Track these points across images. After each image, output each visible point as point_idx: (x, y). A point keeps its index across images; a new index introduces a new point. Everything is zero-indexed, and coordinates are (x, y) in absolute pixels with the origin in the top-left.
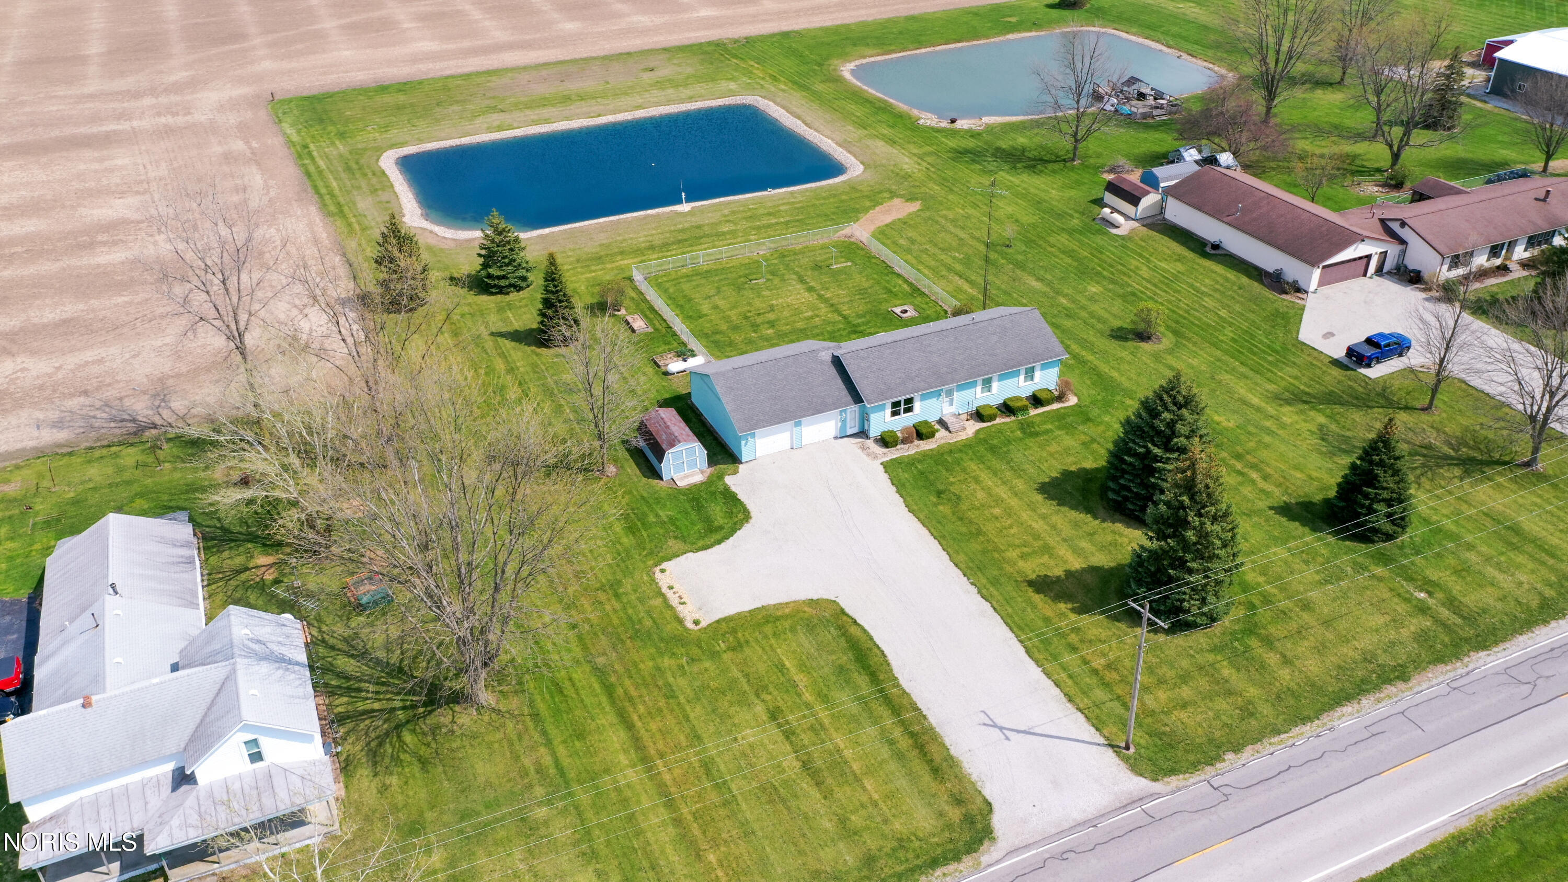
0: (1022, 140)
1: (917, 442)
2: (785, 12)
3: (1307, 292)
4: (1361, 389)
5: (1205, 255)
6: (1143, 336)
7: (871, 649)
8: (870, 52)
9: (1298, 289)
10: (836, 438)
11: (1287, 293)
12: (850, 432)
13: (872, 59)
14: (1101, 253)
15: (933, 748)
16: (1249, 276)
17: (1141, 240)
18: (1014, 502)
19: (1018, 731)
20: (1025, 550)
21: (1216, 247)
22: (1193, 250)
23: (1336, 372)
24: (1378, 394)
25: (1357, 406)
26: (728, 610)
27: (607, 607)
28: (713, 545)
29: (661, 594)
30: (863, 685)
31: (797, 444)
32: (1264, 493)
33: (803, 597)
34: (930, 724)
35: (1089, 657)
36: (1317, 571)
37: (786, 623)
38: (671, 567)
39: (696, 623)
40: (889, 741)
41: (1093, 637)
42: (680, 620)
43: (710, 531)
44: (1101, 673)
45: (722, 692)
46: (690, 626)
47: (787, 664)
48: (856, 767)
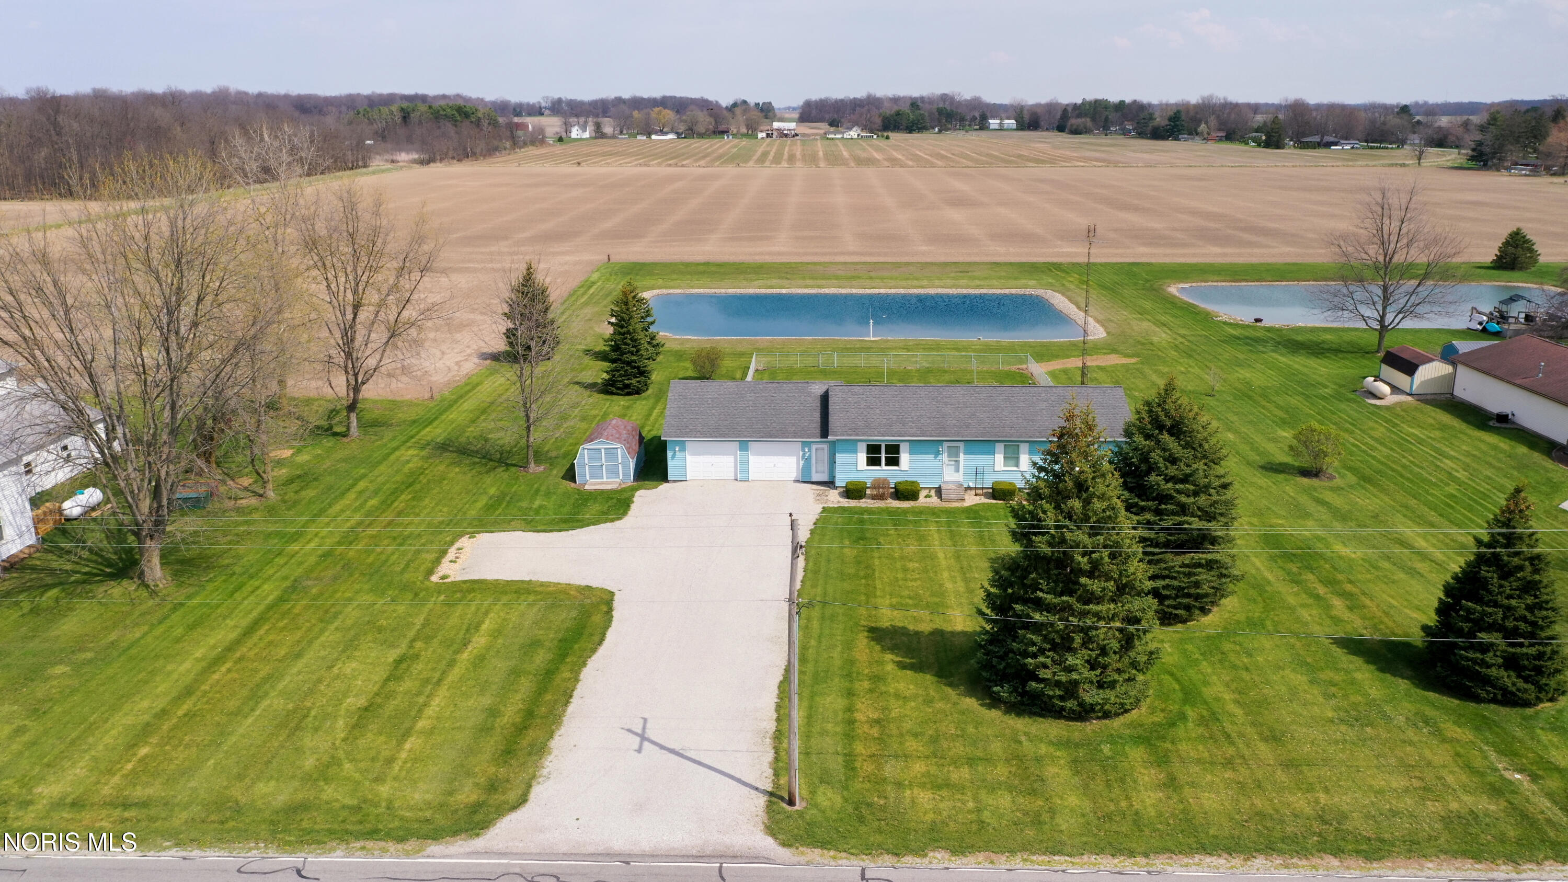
1: (890, 500)
5: (1483, 427)
10: (797, 481)
12: (815, 478)
14: (1334, 413)
15: (534, 733)
16: (1533, 448)
17: (1403, 410)
18: (945, 561)
19: (663, 747)
20: (909, 601)
21: (1503, 418)
22: (1469, 422)
26: (490, 576)
27: (378, 549)
28: (551, 531)
29: (444, 553)
30: (538, 662)
31: (742, 476)
32: (1336, 620)
33: (584, 583)
34: (564, 711)
35: (859, 706)
36: (1336, 709)
37: (531, 598)
38: (484, 538)
39: (443, 578)
40: (493, 712)
41: (892, 691)
42: (430, 572)
43: (565, 521)
44: (857, 724)
45: (380, 630)
46: (434, 578)
47: (484, 627)
48: (421, 724)
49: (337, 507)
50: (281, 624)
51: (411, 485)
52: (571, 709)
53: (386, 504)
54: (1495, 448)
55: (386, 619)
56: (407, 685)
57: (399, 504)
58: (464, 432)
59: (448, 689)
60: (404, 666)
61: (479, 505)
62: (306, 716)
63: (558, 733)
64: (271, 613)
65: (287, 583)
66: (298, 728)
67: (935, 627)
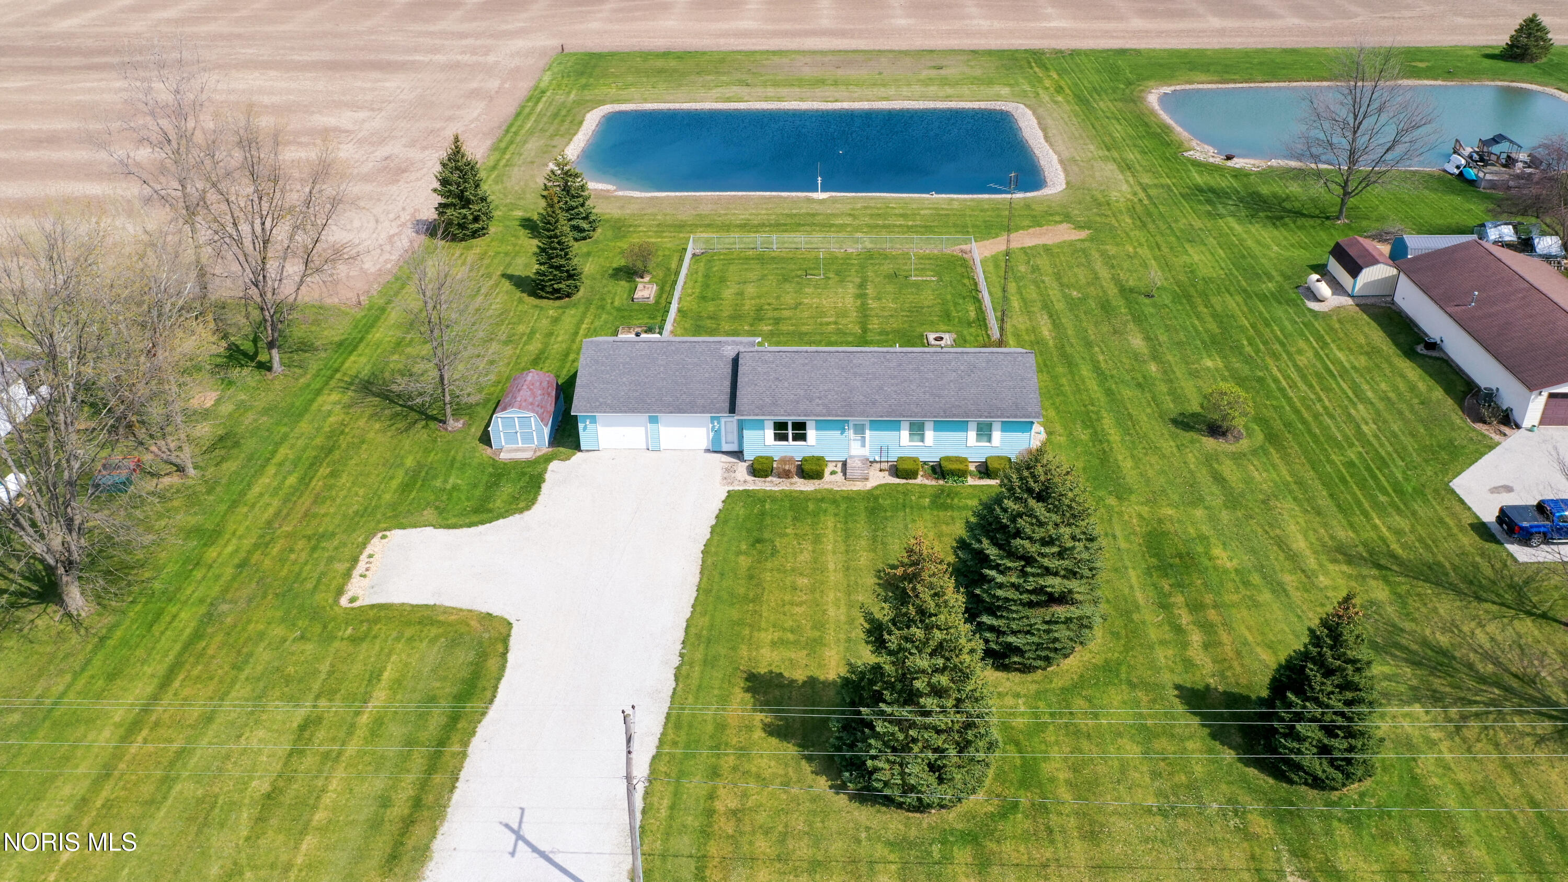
0: (1294, 188)
1: (796, 479)
2: (1147, 32)
3: (1518, 427)
4: (1489, 572)
5: (1410, 353)
6: (1216, 430)
7: (484, 689)
8: (1203, 77)
9: (1508, 420)
10: (708, 451)
11: (1485, 422)
12: (725, 448)
13: (1201, 86)
14: (1268, 325)
15: (419, 831)
16: (1449, 390)
18: (834, 576)
19: (535, 849)
20: (790, 636)
21: (1432, 346)
22: (1397, 344)
23: (1469, 540)
24: (1512, 586)
25: (1459, 592)
26: (396, 598)
27: (293, 556)
28: (461, 526)
29: (355, 560)
30: (432, 727)
31: (653, 447)
32: (1188, 664)
33: (484, 609)
34: (449, 799)
35: (721, 792)
36: (1160, 793)
37: (434, 631)
38: (397, 535)
39: (352, 600)
40: (385, 802)
41: (754, 769)
42: (340, 592)
43: (476, 511)
44: (715, 816)
45: (288, 681)
46: (344, 601)
47: (386, 675)
48: (320, 816)
49: (256, 489)
50: (195, 672)
51: (330, 451)
52: (457, 796)
53: (305, 481)
54: (1413, 388)
55: (295, 664)
56: (309, 762)
57: (317, 484)
58: (387, 363)
59: (345, 769)
60: (307, 734)
61: (395, 484)
62: (213, 808)
63: (442, 830)
64: (187, 655)
65: (203, 610)
66: (205, 824)
67: (810, 674)
